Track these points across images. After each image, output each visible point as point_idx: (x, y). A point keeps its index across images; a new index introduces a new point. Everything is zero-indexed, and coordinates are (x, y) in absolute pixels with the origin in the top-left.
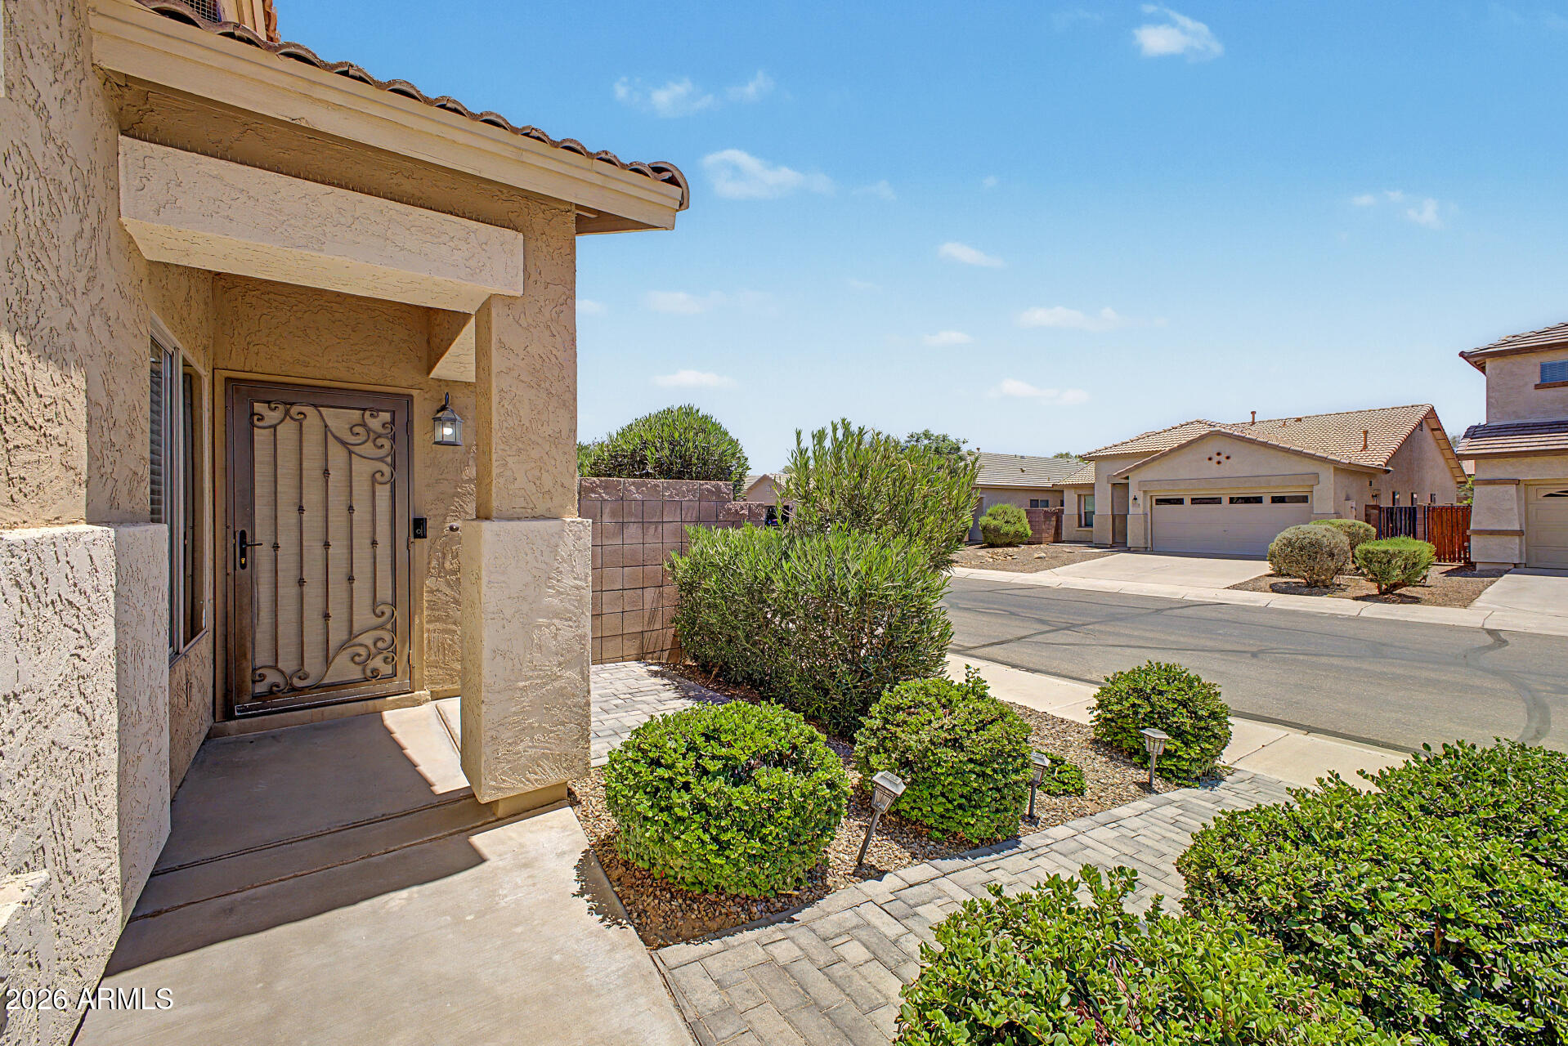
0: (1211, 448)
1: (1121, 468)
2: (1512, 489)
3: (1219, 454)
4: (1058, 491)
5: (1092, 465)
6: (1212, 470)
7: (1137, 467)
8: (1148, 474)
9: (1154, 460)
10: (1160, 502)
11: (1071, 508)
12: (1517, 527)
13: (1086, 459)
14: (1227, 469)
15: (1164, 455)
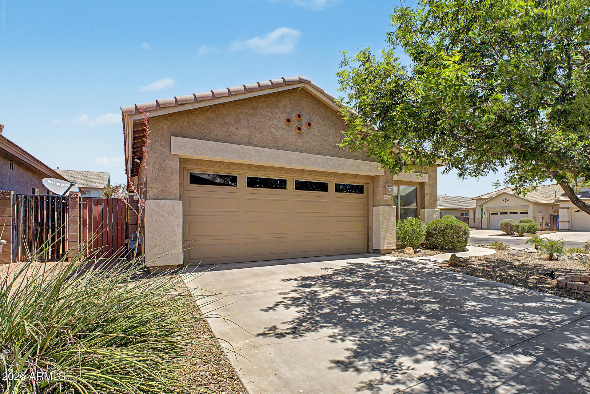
0: (504, 197)
1: (481, 202)
2: (566, 210)
3: (506, 199)
4: (468, 210)
5: (475, 201)
6: (504, 204)
7: (485, 203)
8: (489, 205)
9: (489, 200)
10: (492, 214)
11: (471, 216)
12: (567, 220)
13: (473, 199)
14: (508, 204)
15: (492, 199)
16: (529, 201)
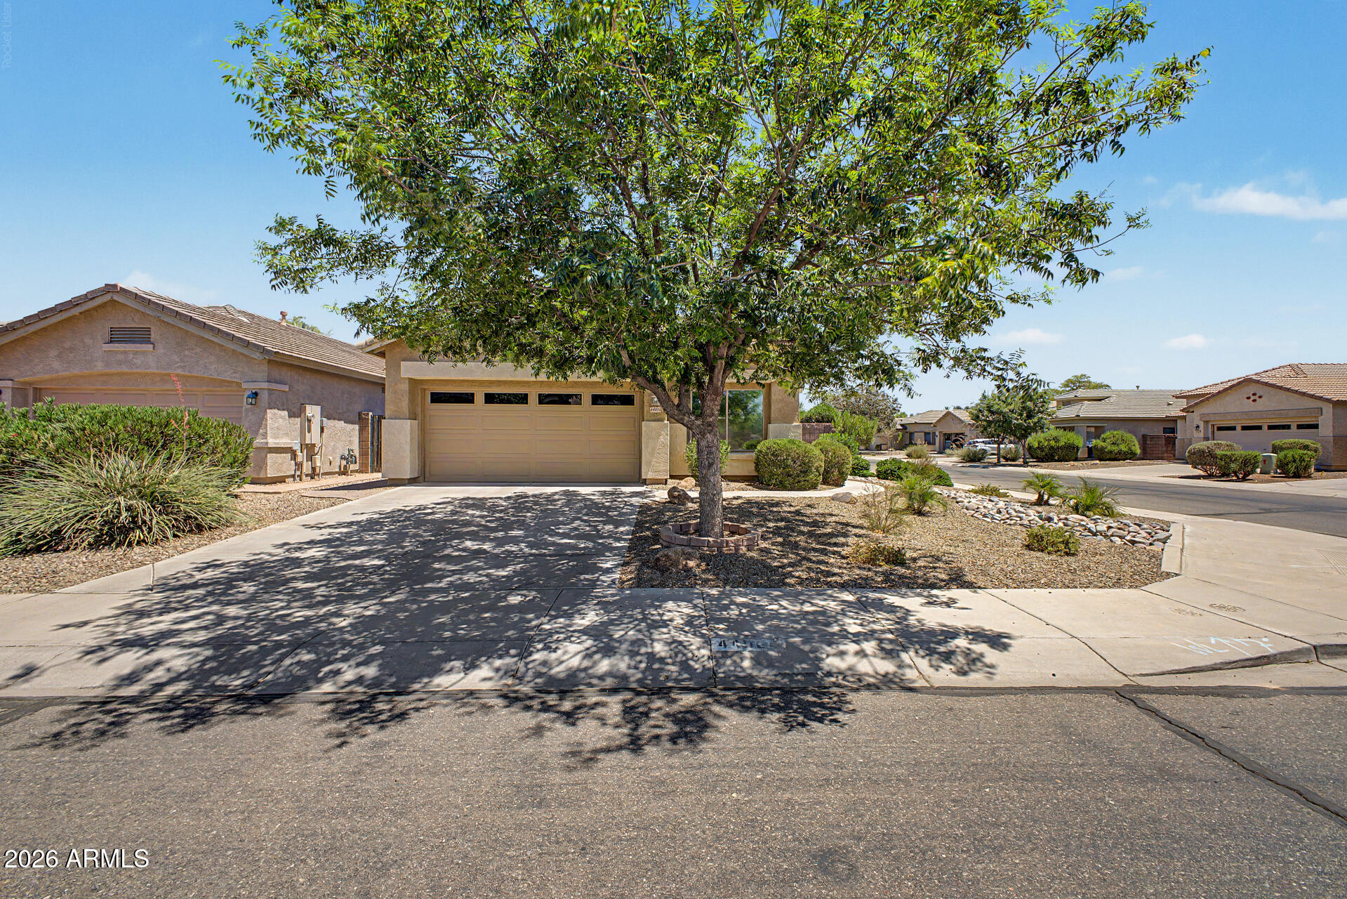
0: (1250, 390)
3: (1254, 395)
4: (1174, 420)
6: (1249, 406)
7: (1197, 404)
8: (1207, 409)
9: (1208, 399)
10: (1220, 429)
13: (1178, 396)
14: (1261, 405)
15: (1214, 395)
16: (1320, 398)
